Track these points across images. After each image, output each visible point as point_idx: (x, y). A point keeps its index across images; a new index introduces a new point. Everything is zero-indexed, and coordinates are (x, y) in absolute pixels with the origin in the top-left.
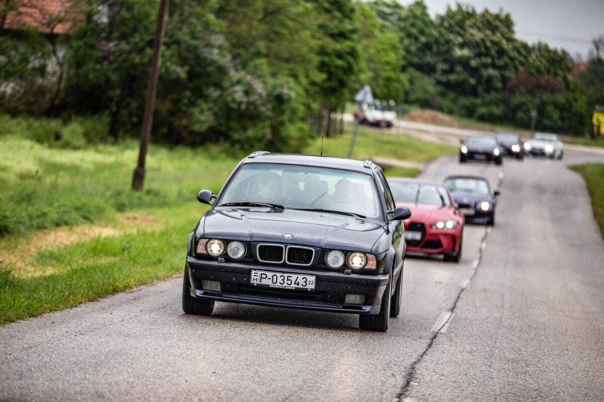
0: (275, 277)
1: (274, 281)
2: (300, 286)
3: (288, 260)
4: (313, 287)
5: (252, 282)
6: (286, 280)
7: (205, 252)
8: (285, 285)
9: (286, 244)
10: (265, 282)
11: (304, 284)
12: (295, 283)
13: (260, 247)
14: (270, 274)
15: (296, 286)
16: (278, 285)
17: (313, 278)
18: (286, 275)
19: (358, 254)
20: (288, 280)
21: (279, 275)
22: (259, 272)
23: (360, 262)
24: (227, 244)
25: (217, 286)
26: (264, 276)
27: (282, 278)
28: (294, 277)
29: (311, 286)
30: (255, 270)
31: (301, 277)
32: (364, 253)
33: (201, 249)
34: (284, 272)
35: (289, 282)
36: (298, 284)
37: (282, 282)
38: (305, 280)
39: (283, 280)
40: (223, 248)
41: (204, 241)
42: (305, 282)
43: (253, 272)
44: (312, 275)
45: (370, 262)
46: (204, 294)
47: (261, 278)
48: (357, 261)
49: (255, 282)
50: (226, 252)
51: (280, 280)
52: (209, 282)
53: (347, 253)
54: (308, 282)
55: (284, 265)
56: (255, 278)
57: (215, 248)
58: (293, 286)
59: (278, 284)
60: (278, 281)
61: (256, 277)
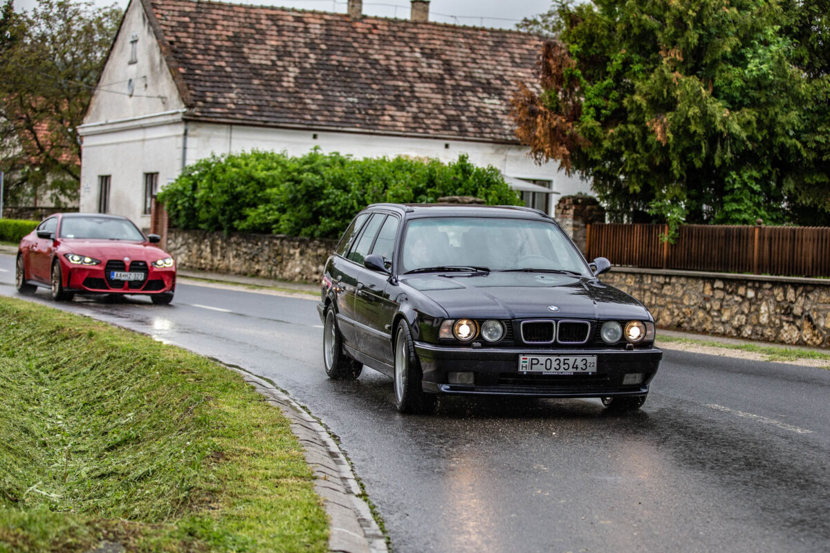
0: (549, 362)
1: (548, 367)
2: (579, 370)
3: (560, 339)
4: (594, 369)
5: (520, 370)
6: (562, 364)
7: (452, 337)
8: (562, 370)
9: (556, 319)
10: (536, 369)
11: (584, 367)
12: (573, 367)
13: (524, 325)
14: (542, 359)
15: (575, 370)
16: (553, 372)
17: (593, 360)
18: (562, 358)
19: (635, 324)
20: (564, 364)
21: (553, 358)
22: (529, 358)
23: (638, 333)
24: (480, 325)
25: (469, 378)
26: (535, 362)
27: (558, 362)
28: (571, 359)
29: (592, 369)
30: (524, 354)
31: (579, 359)
32: (642, 321)
33: (445, 333)
34: (559, 355)
35: (566, 367)
36: (577, 368)
37: (558, 367)
38: (584, 362)
39: (559, 364)
40: (474, 329)
41: (449, 322)
42: (585, 364)
43: (521, 357)
44: (593, 355)
45: (649, 332)
46: (452, 388)
47: (532, 364)
48: (634, 333)
49: (524, 369)
50: (480, 334)
51: (555, 364)
52: (459, 373)
53: (624, 323)
54: (588, 365)
55: (556, 346)
56: (524, 364)
57: (464, 331)
58: (571, 371)
59: (553, 370)
60: (553, 367)
61: (527, 363)
